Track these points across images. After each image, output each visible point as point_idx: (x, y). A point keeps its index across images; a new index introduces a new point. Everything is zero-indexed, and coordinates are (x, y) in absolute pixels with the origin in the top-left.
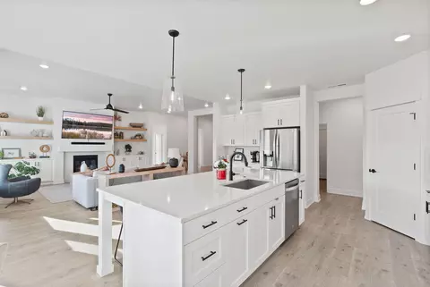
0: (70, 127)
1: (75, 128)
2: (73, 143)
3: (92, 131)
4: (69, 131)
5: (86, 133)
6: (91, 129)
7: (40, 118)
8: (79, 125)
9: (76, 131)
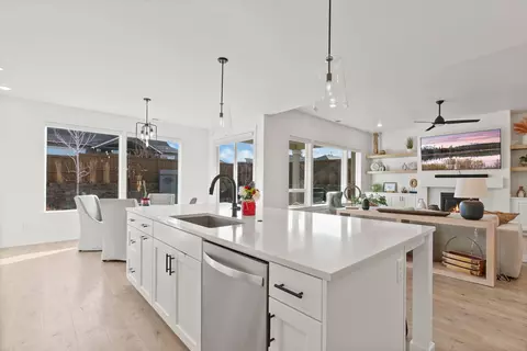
0: (431, 158)
1: (438, 157)
2: (436, 176)
3: (462, 159)
4: (430, 162)
5: (454, 163)
6: (461, 155)
7: (409, 150)
8: (443, 152)
9: (439, 162)
